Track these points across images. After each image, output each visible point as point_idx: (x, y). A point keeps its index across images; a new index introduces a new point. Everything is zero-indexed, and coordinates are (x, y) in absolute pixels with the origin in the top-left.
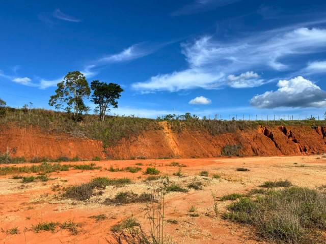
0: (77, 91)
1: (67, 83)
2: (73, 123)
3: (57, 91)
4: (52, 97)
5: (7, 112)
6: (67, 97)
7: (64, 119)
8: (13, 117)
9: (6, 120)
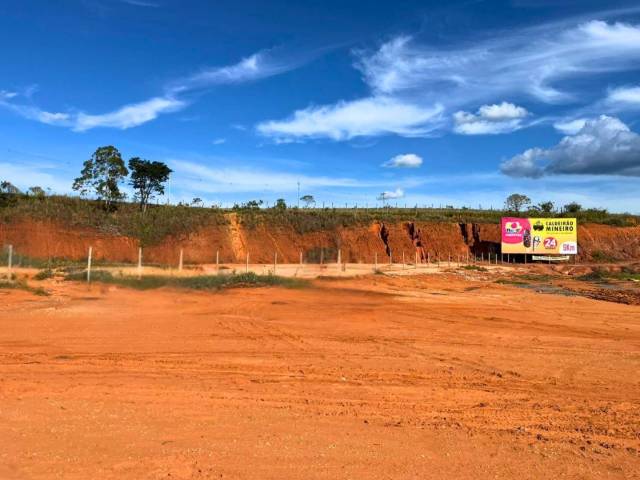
0: (110, 172)
1: (97, 161)
2: (104, 215)
3: (82, 172)
4: (77, 180)
5: (19, 200)
6: (97, 180)
7: (91, 209)
8: (27, 206)
9: (18, 211)
